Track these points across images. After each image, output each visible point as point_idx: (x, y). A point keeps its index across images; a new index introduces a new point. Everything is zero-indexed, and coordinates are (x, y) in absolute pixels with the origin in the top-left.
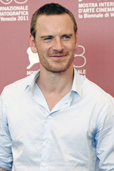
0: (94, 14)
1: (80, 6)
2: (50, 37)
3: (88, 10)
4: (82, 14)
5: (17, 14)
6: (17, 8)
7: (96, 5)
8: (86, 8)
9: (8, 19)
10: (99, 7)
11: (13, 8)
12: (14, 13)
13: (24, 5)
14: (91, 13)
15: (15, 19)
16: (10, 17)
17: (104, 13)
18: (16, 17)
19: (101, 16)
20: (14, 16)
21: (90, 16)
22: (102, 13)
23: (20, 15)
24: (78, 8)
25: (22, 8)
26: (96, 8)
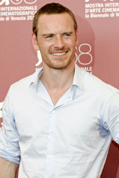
0: (100, 13)
1: (87, 6)
2: (51, 35)
3: (94, 10)
4: (89, 14)
5: (27, 13)
6: (27, 8)
7: (102, 5)
8: (92, 8)
9: (18, 19)
10: (104, 7)
11: (23, 8)
12: (24, 13)
13: (34, 5)
14: (98, 13)
15: (25, 19)
16: (20, 16)
17: (109, 13)
18: (26, 16)
19: (107, 15)
20: (24, 16)
21: (96, 16)
22: (108, 13)
23: (30, 15)
24: (85, 8)
25: (31, 8)
26: (102, 8)
